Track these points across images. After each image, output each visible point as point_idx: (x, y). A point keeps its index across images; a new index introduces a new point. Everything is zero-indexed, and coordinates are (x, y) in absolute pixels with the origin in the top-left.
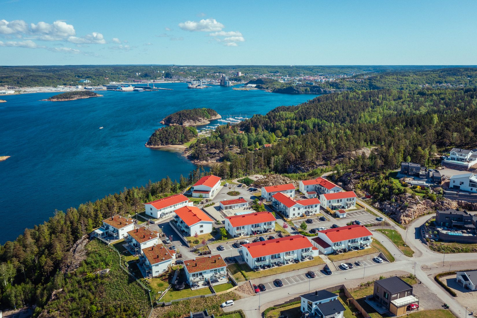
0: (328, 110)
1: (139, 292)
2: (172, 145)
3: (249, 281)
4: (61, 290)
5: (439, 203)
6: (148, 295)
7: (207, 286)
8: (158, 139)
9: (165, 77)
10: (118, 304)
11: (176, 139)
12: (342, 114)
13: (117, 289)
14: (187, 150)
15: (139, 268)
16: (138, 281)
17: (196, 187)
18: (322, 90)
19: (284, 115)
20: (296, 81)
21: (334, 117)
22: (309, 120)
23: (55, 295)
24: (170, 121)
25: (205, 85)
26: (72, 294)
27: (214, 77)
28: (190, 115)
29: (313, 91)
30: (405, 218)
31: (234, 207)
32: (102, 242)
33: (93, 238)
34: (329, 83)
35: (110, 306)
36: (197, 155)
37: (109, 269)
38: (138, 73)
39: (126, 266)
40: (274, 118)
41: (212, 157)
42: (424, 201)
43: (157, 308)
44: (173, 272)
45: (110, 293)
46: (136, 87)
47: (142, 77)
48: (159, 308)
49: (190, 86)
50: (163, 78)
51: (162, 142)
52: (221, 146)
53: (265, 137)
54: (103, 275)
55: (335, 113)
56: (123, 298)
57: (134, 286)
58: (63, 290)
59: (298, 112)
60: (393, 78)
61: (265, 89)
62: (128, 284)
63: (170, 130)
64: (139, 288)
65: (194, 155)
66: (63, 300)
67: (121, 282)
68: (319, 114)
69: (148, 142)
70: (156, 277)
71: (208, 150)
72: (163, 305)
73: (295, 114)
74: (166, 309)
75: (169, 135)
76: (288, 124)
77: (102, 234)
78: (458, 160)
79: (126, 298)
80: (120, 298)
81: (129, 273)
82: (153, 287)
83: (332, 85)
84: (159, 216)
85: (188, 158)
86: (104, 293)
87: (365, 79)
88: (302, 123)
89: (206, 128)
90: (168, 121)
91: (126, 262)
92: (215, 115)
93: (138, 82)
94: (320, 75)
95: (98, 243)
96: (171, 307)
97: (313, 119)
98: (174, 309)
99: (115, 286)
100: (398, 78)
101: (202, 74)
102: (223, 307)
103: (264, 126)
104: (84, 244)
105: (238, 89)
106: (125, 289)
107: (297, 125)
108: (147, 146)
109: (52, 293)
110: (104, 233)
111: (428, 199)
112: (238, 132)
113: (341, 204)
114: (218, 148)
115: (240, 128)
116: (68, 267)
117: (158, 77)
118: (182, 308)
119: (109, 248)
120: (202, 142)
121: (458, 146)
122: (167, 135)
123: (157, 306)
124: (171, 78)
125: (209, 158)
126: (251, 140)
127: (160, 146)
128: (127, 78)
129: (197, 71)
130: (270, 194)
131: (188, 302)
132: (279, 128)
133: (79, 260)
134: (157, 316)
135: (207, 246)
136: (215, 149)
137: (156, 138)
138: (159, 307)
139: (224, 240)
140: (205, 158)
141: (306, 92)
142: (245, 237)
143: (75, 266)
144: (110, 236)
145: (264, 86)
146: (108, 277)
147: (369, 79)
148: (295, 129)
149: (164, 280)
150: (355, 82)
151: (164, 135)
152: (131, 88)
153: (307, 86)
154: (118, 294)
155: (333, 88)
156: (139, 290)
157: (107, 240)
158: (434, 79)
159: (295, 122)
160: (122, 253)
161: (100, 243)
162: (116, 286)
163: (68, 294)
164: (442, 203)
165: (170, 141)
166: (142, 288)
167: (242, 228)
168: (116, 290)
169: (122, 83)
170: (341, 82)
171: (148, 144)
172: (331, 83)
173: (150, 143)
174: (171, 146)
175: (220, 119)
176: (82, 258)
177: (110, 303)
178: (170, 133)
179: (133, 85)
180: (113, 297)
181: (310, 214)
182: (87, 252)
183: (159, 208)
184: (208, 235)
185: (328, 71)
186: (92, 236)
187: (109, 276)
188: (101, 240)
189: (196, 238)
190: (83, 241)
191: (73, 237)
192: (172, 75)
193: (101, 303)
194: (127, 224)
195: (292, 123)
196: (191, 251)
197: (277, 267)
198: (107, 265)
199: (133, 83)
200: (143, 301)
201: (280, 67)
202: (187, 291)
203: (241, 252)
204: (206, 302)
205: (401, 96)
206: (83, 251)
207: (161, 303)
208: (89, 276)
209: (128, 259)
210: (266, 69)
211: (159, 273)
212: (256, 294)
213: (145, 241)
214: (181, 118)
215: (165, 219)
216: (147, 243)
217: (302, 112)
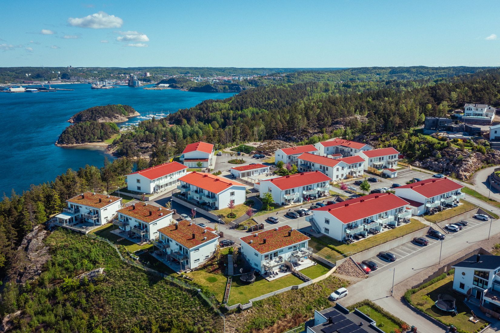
0: (265, 98)
1: (177, 295)
2: (89, 142)
3: (350, 258)
4: (19, 312)
5: (490, 156)
6: (200, 297)
7: (288, 273)
8: (72, 137)
9: (61, 78)
10: (144, 321)
11: (94, 135)
12: (281, 102)
13: (130, 296)
14: (109, 147)
15: (159, 259)
16: (168, 278)
17: (187, 155)
18: (241, 88)
19: (218, 106)
20: (212, 80)
21: (273, 105)
22: (247, 110)
23: (10, 322)
24: (81, 119)
25: (111, 85)
26: (41, 317)
27: (119, 78)
28: (104, 112)
29: (232, 89)
30: (465, 173)
31: (253, 174)
32: (73, 232)
33: (55, 228)
34: (247, 81)
35: (128, 326)
36: (125, 150)
37: (103, 269)
38: (28, 74)
39: (135, 260)
40: (207, 109)
41: (145, 152)
42: (474, 154)
43: (230, 316)
44: (224, 258)
45: (120, 306)
46: (27, 88)
47: (33, 78)
48: (233, 316)
49: (94, 86)
50: (59, 79)
51: (77, 140)
52: (153, 139)
53: (201, 129)
54: (95, 278)
55: (274, 102)
56: (150, 308)
57: (162, 286)
58: (23, 313)
59: (232, 102)
60: (310, 76)
61: (179, 88)
62: (151, 285)
63: (85, 125)
64: (175, 290)
65: (121, 150)
66: (28, 330)
67: (134, 285)
68: (256, 104)
69: (58, 141)
70: (196, 269)
71: (138, 144)
72: (239, 310)
73: (230, 104)
74: (245, 316)
75: (85, 132)
76: (224, 114)
77: (69, 219)
78: (476, 115)
79: (156, 308)
80: (142, 311)
81: (146, 269)
82: (202, 284)
83: (251, 82)
84: (152, 191)
85: (114, 155)
86: (107, 307)
87: (283, 77)
88: (240, 112)
89: (126, 125)
90: (78, 119)
91: (131, 253)
92: (133, 112)
93: (29, 83)
94: (233, 76)
95: (66, 234)
96: (251, 311)
97: (250, 108)
98: (259, 313)
99: (124, 292)
100: (314, 75)
101: (105, 75)
102: (334, 300)
103: (196, 118)
104: (42, 238)
105: (150, 89)
106: (147, 294)
107: (235, 115)
108: (58, 145)
109: (3, 319)
110: (72, 218)
111: (477, 151)
112: (167, 126)
113: (383, 163)
114: (150, 141)
115: (169, 122)
116: (21, 275)
117: (53, 78)
118: (270, 310)
119: (89, 239)
120: (127, 138)
121: (468, 103)
122: (83, 132)
123: (229, 312)
124: (69, 79)
125: (140, 153)
126: (186, 132)
127: (75, 145)
128: (14, 80)
129: (98, 72)
130: (289, 157)
131: (275, 300)
132: (214, 119)
133: (38, 261)
134: (236, 330)
135: (253, 219)
136: (147, 142)
137: (69, 135)
138: (233, 313)
139: (270, 210)
140: (136, 154)
141: (225, 90)
142: (297, 204)
143: (35, 272)
144: (83, 221)
145: (178, 85)
146: (105, 280)
147: (287, 76)
148: (233, 119)
149: (212, 271)
150: (274, 79)
151: (79, 132)
152: (22, 89)
153: (225, 84)
154: (137, 304)
155: (252, 86)
156: (176, 293)
157: (81, 227)
158: (347, 77)
159: (231, 111)
160: (115, 243)
161: (69, 233)
162: (127, 292)
163: (34, 318)
164: (493, 155)
165: (87, 138)
166: (181, 289)
167: (291, 191)
168: (130, 299)
169: (9, 84)
170: (260, 80)
171: (58, 143)
172: (250, 81)
173: (61, 141)
174: (89, 144)
175: (140, 116)
176: (43, 259)
177: (125, 321)
178: (85, 129)
179: (23, 87)
180: (129, 311)
181: (354, 175)
182: (49, 249)
183: (153, 177)
184: (242, 206)
185: (241, 72)
186: (52, 224)
187: (108, 278)
188: (71, 229)
189: (231, 209)
190: (37, 234)
191: (17, 231)
192: (70, 75)
193: (107, 323)
194: (111, 201)
195: (228, 114)
196: (230, 228)
197: (371, 235)
198: (95, 263)
199: (24, 85)
200: (194, 309)
201: (190, 68)
202: (261, 283)
203: (312, 220)
204: (304, 297)
205: (328, 89)
206: (42, 248)
207: (233, 307)
208: (67, 283)
209: (134, 248)
210: (176, 70)
211: (200, 262)
212: (367, 275)
213: (155, 219)
214: (94, 116)
215: (161, 194)
216: (157, 222)
217: (238, 102)
